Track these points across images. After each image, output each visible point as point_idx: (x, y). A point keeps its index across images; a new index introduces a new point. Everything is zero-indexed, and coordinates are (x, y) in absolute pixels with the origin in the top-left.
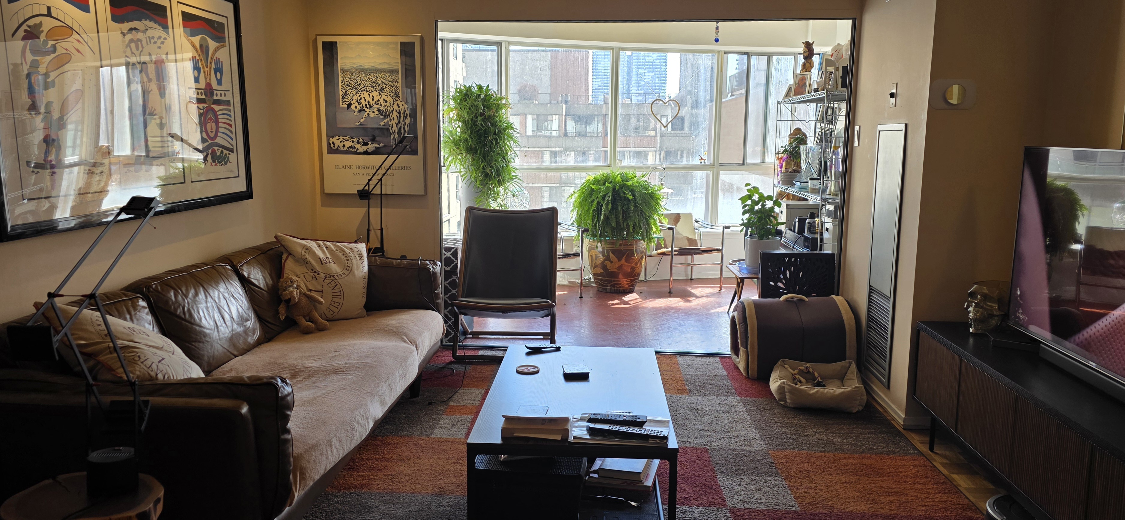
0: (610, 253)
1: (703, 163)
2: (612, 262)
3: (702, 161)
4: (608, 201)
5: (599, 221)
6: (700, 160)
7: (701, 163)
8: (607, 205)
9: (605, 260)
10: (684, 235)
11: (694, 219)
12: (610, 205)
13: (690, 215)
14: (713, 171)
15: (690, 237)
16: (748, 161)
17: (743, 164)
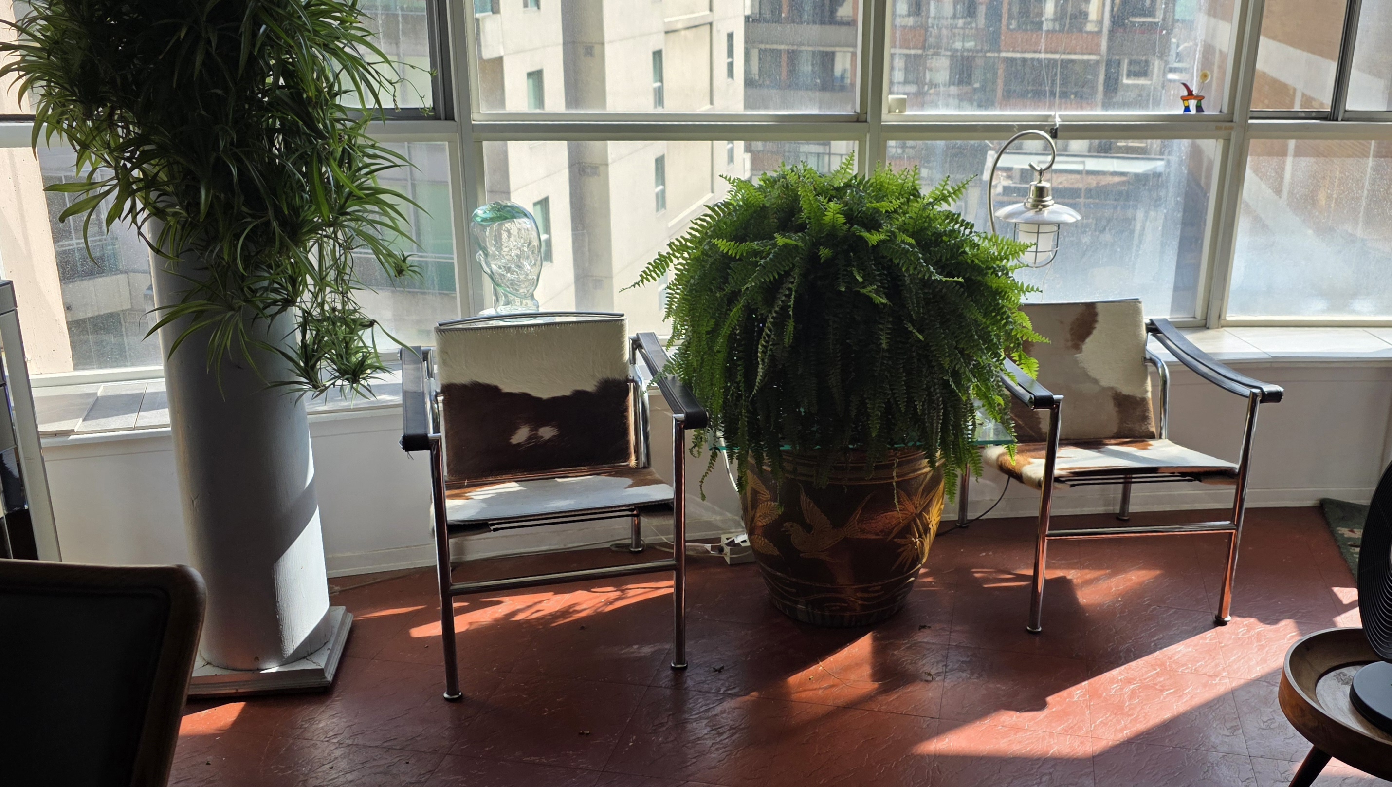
0: (803, 497)
1: (1193, 111)
2: (808, 528)
3: (1192, 104)
4: (784, 308)
5: (750, 384)
6: (1184, 99)
7: (1187, 109)
8: (779, 325)
9: (783, 518)
10: (1104, 383)
11: (1146, 320)
12: (791, 326)
13: (1130, 308)
14: (1227, 140)
15: (1126, 390)
16: (1352, 103)
17: (1331, 116)
